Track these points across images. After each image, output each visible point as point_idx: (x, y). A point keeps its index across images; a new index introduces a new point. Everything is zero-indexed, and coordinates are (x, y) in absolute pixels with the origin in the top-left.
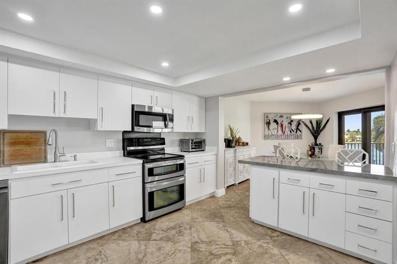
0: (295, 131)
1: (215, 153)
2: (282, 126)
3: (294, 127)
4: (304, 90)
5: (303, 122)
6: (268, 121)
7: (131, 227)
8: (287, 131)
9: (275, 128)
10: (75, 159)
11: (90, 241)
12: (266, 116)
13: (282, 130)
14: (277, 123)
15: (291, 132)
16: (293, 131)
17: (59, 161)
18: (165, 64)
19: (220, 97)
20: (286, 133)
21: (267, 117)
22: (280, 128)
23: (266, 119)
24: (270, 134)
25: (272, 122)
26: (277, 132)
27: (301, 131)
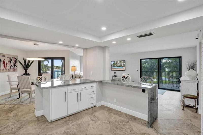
0: (13, 66)
2: (4, 62)
3: (12, 64)
5: (19, 61)
8: (8, 66)
13: (4, 65)
16: (12, 66)
20: (7, 68)
22: (2, 64)
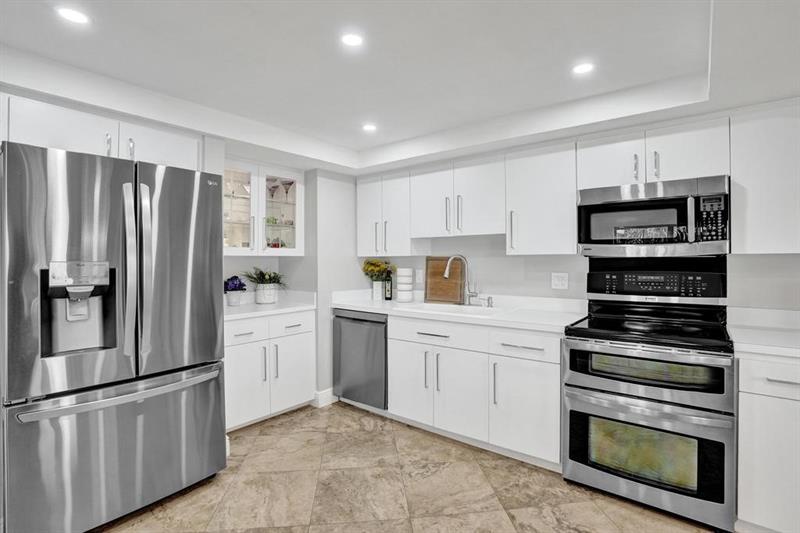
7: (537, 469)
10: (490, 305)
11: (454, 442)
17: (470, 304)
18: (583, 69)
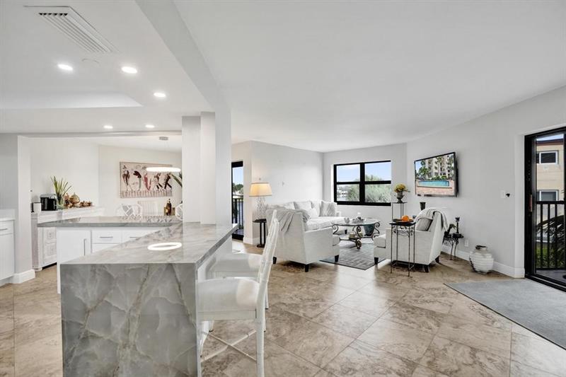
1: (12, 219)
4: (161, 138)
6: (126, 173)
9: (137, 183)
12: (123, 166)
13: (146, 185)
14: (140, 176)
15: (158, 188)
16: (161, 186)
19: (19, 136)
21: (125, 167)
22: (143, 183)
23: (123, 170)
24: (129, 189)
25: (131, 175)
26: (140, 187)
27: (171, 187)
